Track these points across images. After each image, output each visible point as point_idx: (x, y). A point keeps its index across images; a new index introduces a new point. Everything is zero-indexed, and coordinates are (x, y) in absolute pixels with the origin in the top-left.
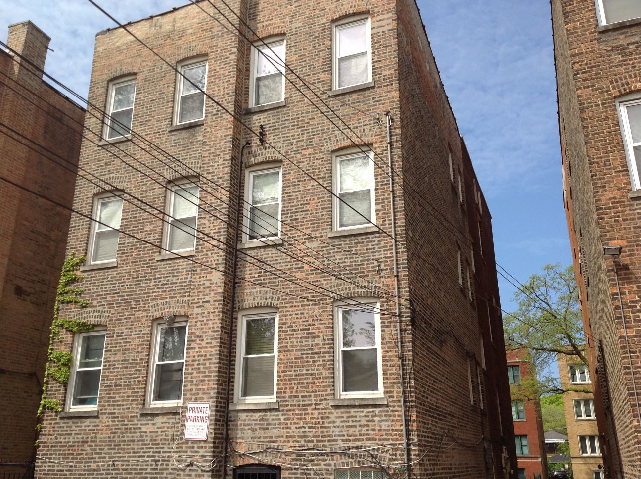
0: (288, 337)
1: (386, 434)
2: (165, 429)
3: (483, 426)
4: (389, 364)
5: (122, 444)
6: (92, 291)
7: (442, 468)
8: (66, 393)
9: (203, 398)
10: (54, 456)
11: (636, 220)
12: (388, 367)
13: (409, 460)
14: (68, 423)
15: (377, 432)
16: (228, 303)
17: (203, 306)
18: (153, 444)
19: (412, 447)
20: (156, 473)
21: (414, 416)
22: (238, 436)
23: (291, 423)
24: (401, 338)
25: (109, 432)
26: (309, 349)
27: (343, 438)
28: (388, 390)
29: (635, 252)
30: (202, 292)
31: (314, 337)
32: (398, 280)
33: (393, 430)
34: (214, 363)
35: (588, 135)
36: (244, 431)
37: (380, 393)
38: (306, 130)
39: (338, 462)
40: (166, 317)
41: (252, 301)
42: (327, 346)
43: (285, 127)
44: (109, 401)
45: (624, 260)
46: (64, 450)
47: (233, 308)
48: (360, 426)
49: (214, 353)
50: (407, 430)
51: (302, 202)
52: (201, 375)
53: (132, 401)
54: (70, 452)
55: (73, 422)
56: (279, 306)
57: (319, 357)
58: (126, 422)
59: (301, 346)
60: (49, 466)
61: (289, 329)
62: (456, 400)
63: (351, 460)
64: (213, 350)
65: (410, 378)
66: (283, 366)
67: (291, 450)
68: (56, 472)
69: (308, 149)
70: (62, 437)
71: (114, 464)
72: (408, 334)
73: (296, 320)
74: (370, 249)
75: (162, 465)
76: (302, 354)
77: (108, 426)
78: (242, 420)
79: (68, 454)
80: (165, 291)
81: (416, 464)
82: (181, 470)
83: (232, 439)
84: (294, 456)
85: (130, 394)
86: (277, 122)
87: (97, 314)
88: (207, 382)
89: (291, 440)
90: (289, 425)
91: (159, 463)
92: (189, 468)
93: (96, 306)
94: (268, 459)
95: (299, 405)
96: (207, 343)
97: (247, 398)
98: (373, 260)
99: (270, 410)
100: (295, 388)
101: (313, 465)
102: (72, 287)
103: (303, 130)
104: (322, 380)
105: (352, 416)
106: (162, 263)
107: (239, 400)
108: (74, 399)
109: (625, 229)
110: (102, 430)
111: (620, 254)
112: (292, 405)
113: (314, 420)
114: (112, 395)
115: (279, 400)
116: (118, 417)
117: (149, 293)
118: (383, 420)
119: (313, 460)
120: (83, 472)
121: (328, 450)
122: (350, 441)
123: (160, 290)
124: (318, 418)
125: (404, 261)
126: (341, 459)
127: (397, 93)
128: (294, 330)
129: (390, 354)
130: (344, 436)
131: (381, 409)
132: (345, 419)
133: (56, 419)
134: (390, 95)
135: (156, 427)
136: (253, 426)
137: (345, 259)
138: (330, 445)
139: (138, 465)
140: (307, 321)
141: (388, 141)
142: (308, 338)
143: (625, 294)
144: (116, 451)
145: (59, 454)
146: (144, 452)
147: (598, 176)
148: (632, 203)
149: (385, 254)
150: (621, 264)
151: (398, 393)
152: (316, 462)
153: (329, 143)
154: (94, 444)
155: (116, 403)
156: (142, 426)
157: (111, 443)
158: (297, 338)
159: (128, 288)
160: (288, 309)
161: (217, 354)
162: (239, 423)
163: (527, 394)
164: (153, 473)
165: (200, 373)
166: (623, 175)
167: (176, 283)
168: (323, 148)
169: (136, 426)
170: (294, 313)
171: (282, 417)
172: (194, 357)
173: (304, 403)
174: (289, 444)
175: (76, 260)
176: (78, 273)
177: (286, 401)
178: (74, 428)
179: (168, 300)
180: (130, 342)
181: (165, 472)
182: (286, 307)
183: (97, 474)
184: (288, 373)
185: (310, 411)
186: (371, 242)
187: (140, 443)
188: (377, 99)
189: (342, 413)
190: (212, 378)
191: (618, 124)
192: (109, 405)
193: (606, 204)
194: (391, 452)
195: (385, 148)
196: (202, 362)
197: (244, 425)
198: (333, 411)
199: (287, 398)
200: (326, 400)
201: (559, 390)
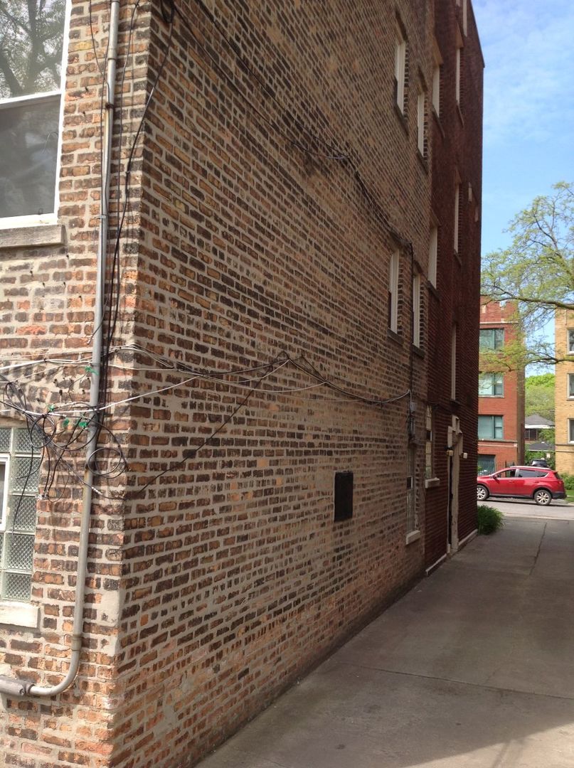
1: (53, 329)
3: (411, 374)
7: (262, 433)
12: (79, 140)
13: (103, 397)
15: (30, 323)
19: (116, 363)
21: (129, 275)
24: (119, 52)
28: (70, 204)
33: (70, 315)
50: (106, 316)
62: (341, 304)
65: (130, 166)
72: (140, 36)
81: (123, 410)
118: (48, 290)
129: (86, 100)
131: (46, 260)
151: (94, 211)
163: (509, 362)
194: (59, 377)
201: (552, 358)
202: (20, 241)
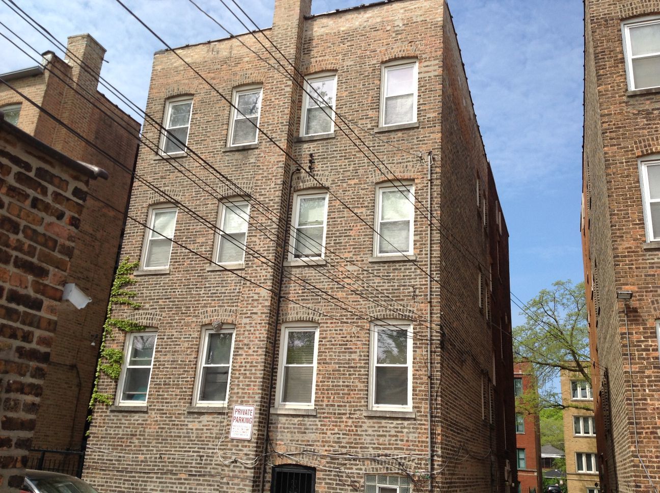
0: (327, 351)
1: (413, 445)
2: (211, 427)
3: (491, 440)
4: (418, 381)
5: (169, 438)
6: (145, 295)
7: (458, 478)
8: (116, 388)
9: (248, 402)
10: (104, 446)
11: (648, 269)
12: (418, 385)
13: (433, 469)
14: (118, 416)
15: (405, 442)
16: (273, 315)
17: (251, 317)
18: (198, 441)
19: (435, 458)
20: (200, 468)
21: (439, 430)
22: (278, 438)
23: (327, 429)
24: (431, 359)
25: (157, 427)
26: (346, 363)
27: (374, 446)
28: (417, 405)
29: (644, 297)
30: (250, 304)
31: (351, 353)
32: (431, 306)
33: (419, 441)
34: (260, 370)
35: (611, 189)
36: (284, 434)
37: (409, 408)
38: (353, 161)
39: (369, 467)
40: (215, 324)
41: (295, 315)
42: (363, 362)
43: (333, 157)
44: (157, 398)
45: (634, 303)
46: (113, 442)
47: (278, 320)
48: (390, 436)
49: (260, 360)
50: (432, 442)
51: (346, 228)
52: (247, 380)
53: (179, 399)
54: (119, 443)
55: (123, 416)
56: (320, 321)
57: (355, 371)
58: (173, 419)
59: (339, 360)
60: (99, 455)
61: (328, 343)
62: (471, 415)
63: (380, 466)
64: (259, 358)
65: (437, 396)
66: (321, 376)
67: (326, 453)
68: (105, 461)
69: (354, 179)
70: (112, 429)
71: (161, 457)
72: (437, 356)
73: (335, 336)
74: (407, 276)
75: (206, 460)
76: (339, 367)
77: (157, 421)
78: (282, 424)
79: (118, 445)
80: (215, 300)
81: (438, 474)
82: (226, 466)
83: (272, 440)
84: (328, 460)
85: (178, 393)
86: (326, 152)
87: (149, 316)
88: (252, 387)
89: (327, 444)
90: (325, 431)
91: (204, 458)
92: (233, 464)
93: (148, 309)
94: (305, 461)
95: (335, 414)
96: (254, 351)
97: (287, 403)
98: (409, 286)
99: (308, 416)
100: (332, 398)
101: (345, 468)
102: (125, 290)
103: (350, 161)
104: (356, 392)
105: (383, 427)
106: (213, 274)
107: (279, 404)
108: (124, 393)
109: (637, 276)
110: (151, 425)
111: (631, 298)
112: (328, 413)
113: (349, 428)
114: (161, 393)
115: (317, 407)
116: (166, 414)
117: (200, 300)
118: (410, 432)
119: (345, 464)
120: (131, 463)
121: (360, 456)
122: (380, 449)
123: (210, 299)
124: (351, 426)
125: (437, 289)
126: (371, 464)
127: (440, 135)
128: (333, 345)
129: (420, 373)
130: (375, 444)
131: (409, 422)
132: (376, 429)
133: (106, 412)
134: (432, 136)
135: (201, 424)
136: (292, 430)
137: (383, 283)
138: (361, 451)
139: (184, 459)
140: (346, 337)
141: (429, 178)
142: (346, 352)
143: (633, 334)
144: (163, 445)
145: (109, 445)
146: (190, 448)
147: (617, 227)
148: (645, 253)
149: (420, 282)
150: (631, 307)
151: (425, 408)
152: (348, 466)
153: (373, 175)
154: (142, 438)
155: (165, 401)
156: (189, 423)
157: (159, 438)
158: (335, 352)
159: (179, 295)
160: (328, 325)
161: (262, 362)
162: (279, 426)
164: (197, 468)
165: (246, 378)
166: (639, 228)
167: (225, 293)
168: (367, 179)
169: (183, 423)
170: (333, 329)
171: (319, 424)
172: (241, 363)
173: (339, 412)
174: (324, 449)
175: (131, 265)
176: (131, 277)
177: (323, 409)
178: (123, 421)
179: (217, 308)
180: (180, 345)
181: (209, 467)
182: (327, 323)
183: (144, 465)
184: (326, 383)
185: (344, 420)
186: (408, 269)
187: (187, 439)
188: (420, 139)
189: (374, 423)
190: (257, 383)
191: (638, 182)
192: (158, 402)
193: (622, 253)
194: (416, 461)
195: (425, 185)
196: (248, 368)
197: (284, 428)
198: (366, 420)
199: (324, 407)
200: (359, 410)
201: (560, 405)
202: (401, 416)
